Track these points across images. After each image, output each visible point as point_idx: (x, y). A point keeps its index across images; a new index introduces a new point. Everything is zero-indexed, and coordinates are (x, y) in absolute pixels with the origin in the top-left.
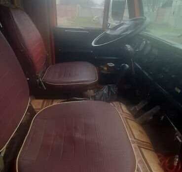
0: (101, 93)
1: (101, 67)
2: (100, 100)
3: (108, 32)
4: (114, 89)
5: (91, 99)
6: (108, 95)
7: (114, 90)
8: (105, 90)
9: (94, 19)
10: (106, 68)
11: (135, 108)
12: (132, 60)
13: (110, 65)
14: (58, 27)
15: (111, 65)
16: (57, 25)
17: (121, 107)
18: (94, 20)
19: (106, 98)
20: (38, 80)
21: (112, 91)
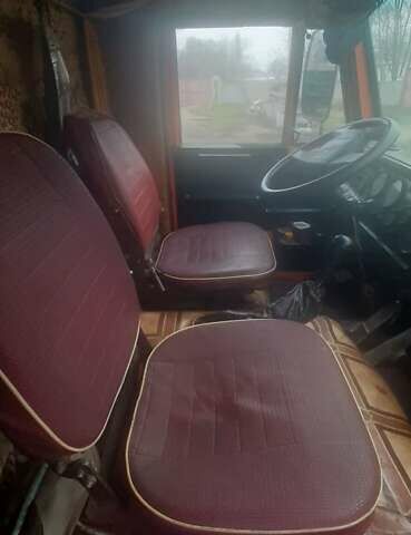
0: (287, 301)
1: (280, 230)
2: (285, 317)
3: (298, 155)
4: (318, 291)
5: (265, 315)
6: (305, 305)
7: (317, 294)
8: (297, 295)
9: (252, 107)
10: (289, 234)
11: (362, 326)
12: (354, 219)
13: (299, 227)
14: (184, 146)
15: (303, 225)
16: (180, 141)
17: (331, 330)
18: (253, 111)
19: (299, 314)
20: (147, 271)
21: (311, 298)
